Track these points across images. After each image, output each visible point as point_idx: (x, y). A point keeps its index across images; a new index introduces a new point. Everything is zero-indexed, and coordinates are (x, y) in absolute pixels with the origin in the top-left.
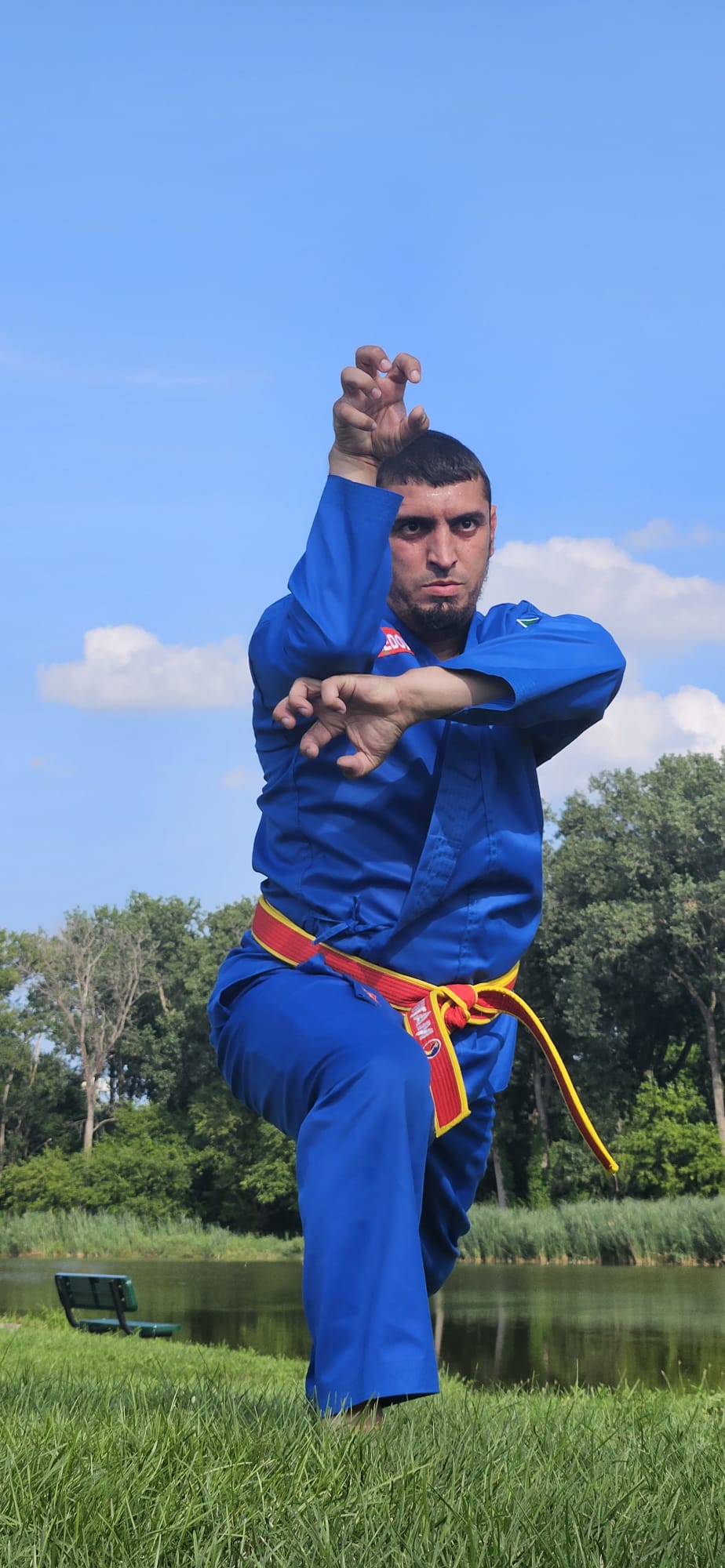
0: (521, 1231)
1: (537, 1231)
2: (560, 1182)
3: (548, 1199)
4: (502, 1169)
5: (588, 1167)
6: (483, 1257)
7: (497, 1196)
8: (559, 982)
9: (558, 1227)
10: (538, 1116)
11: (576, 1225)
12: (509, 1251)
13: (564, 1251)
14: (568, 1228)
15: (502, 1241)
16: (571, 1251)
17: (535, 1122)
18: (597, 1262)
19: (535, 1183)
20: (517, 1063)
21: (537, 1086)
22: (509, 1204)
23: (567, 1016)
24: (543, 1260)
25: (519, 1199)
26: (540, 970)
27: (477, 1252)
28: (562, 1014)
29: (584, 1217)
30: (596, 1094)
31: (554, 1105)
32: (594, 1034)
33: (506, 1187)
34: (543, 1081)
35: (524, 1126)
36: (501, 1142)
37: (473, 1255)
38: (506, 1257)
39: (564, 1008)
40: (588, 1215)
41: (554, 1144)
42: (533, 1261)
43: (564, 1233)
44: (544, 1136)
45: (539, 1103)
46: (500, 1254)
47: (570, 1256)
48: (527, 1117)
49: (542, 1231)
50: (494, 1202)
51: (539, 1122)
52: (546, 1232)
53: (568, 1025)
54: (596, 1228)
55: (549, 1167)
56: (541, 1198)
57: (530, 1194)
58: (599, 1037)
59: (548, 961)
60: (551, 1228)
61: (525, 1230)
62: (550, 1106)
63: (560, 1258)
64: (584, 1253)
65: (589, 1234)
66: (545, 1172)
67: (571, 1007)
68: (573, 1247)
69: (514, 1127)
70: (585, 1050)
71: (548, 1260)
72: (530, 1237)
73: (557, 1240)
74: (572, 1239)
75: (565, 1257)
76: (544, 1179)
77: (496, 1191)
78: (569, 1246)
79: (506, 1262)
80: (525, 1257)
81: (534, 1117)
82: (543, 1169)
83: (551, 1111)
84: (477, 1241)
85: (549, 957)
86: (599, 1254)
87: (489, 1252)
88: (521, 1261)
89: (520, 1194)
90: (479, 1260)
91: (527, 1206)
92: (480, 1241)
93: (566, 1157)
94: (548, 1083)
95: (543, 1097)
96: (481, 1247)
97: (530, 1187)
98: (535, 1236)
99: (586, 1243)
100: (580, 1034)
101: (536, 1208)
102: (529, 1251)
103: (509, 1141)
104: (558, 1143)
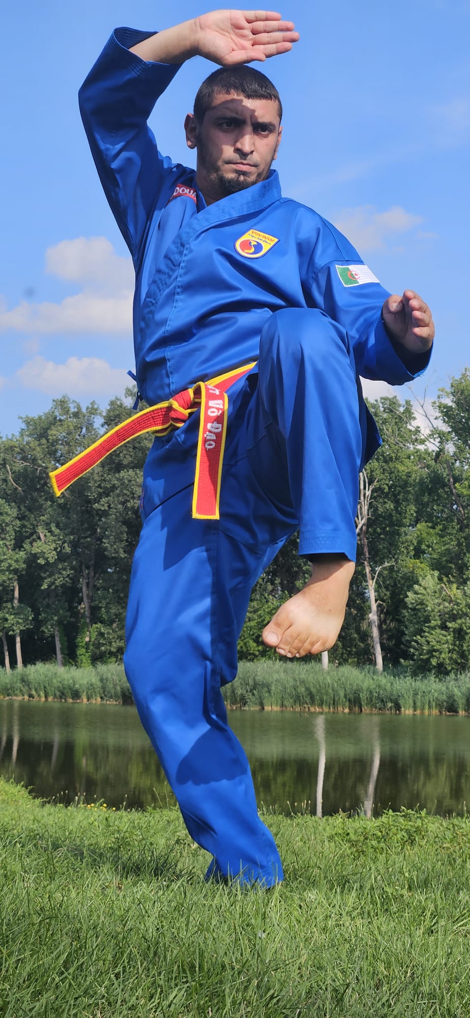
0: (71, 681)
1: (81, 682)
2: (97, 651)
3: (89, 661)
4: (60, 640)
5: (115, 642)
6: (46, 697)
7: (56, 658)
8: (100, 520)
9: (95, 680)
10: (84, 607)
11: (107, 679)
12: (63, 694)
13: (98, 695)
14: (102, 680)
15: (59, 687)
16: (103, 695)
17: (82, 611)
18: (119, 703)
19: (81, 651)
20: (72, 572)
21: (84, 589)
22: (64, 665)
23: (105, 543)
24: (85, 700)
25: (71, 660)
26: (88, 512)
27: (42, 694)
28: (102, 542)
29: (112, 674)
30: (122, 595)
31: (95, 601)
32: (123, 555)
33: (62, 653)
34: (88, 584)
35: (75, 614)
36: (60, 622)
37: (39, 696)
38: (61, 697)
39: (103, 538)
40: (115, 673)
41: (94, 625)
42: (78, 701)
43: (99, 684)
44: (88, 620)
45: (85, 599)
46: (58, 696)
47: (102, 698)
48: (77, 607)
49: (85, 682)
50: (54, 662)
51: (84, 612)
52: (88, 683)
53: (105, 549)
54: (120, 681)
55: (90, 641)
56: (84, 661)
57: (78, 658)
58: (125, 557)
59: (94, 506)
60: (91, 681)
61: (74, 681)
62: (92, 602)
63: (96, 700)
64: (111, 697)
65: (115, 685)
66: (87, 644)
67: (108, 537)
68: (104, 692)
69: (69, 614)
70: (116, 565)
71: (88, 701)
72: (77, 686)
73: (94, 688)
74: (104, 688)
75: (99, 699)
76: (87, 649)
77: (56, 655)
78: (102, 692)
79: (61, 701)
80: (73, 698)
81: (82, 608)
82: (86, 642)
83: (92, 604)
84: (43, 687)
85: (95, 504)
86: (121, 698)
87: (50, 694)
88: (71, 701)
89: (71, 657)
90: (43, 699)
91: (76, 665)
92: (45, 687)
93: (101, 634)
94: (91, 585)
95: (88, 596)
96: (45, 691)
97: (78, 653)
98: (81, 685)
99: (113, 691)
100: (113, 555)
101: (81, 667)
102: (76, 695)
103: (65, 622)
104: (97, 625)
